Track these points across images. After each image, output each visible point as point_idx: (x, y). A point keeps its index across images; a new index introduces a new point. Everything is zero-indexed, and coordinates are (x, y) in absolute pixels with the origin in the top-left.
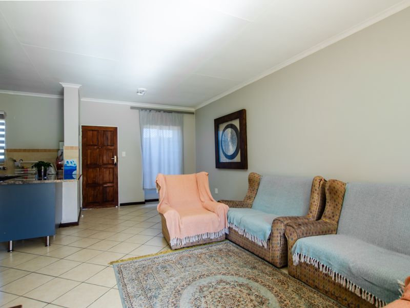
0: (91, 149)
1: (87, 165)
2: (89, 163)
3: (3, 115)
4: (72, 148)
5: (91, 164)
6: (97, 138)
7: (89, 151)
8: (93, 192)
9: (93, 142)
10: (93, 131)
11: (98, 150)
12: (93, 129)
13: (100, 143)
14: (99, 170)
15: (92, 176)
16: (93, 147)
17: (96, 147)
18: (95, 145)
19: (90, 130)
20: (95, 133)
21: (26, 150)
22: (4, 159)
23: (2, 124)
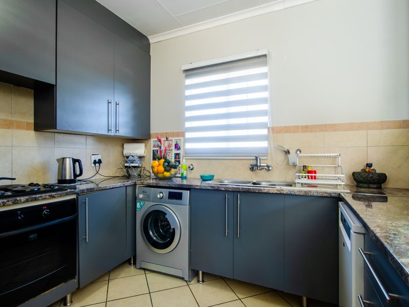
3: (264, 56)
21: (307, 127)
22: (267, 149)
23: (264, 76)
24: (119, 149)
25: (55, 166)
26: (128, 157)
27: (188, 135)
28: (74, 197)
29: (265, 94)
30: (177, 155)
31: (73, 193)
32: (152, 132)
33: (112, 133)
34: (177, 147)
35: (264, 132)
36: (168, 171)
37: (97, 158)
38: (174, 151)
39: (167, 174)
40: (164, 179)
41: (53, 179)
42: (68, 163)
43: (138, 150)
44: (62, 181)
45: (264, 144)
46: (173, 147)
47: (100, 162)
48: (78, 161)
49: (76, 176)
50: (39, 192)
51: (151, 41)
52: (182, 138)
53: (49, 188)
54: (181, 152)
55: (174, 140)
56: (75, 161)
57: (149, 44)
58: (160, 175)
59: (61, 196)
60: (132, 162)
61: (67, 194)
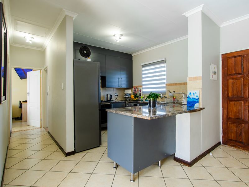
0: (233, 79)
1: (228, 97)
2: (230, 94)
3: (164, 60)
4: (195, 78)
5: (233, 96)
6: (242, 65)
7: (231, 81)
8: (235, 129)
9: (235, 70)
10: (235, 57)
11: (243, 79)
12: (236, 55)
13: (245, 71)
14: (244, 103)
15: (234, 109)
16: (235, 76)
17: (239, 76)
18: (239, 74)
19: (232, 57)
20: (239, 59)
21: (177, 84)
22: (165, 91)
23: (164, 67)
24: (123, 91)
25: (106, 96)
26: (126, 94)
27: (143, 87)
28: (110, 104)
29: (165, 73)
30: (140, 93)
31: (110, 103)
32: (133, 86)
33: (120, 87)
34: (140, 91)
35: (164, 85)
36: (136, 98)
37: (116, 94)
38: (139, 92)
39: (135, 99)
40: (134, 101)
41: (106, 100)
42: (109, 95)
43: (129, 92)
44: (108, 100)
45: (164, 89)
46: (139, 91)
47: (117, 95)
48: (111, 95)
49: (111, 99)
50: (103, 102)
51: (133, 55)
52: (141, 88)
53: (105, 101)
54: (141, 92)
55: (139, 88)
56: (110, 95)
57: (132, 56)
58: (133, 100)
59: (107, 103)
60: (127, 96)
61: (108, 103)
